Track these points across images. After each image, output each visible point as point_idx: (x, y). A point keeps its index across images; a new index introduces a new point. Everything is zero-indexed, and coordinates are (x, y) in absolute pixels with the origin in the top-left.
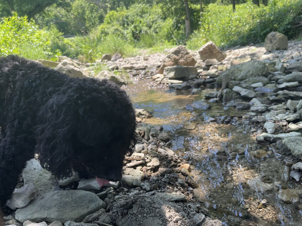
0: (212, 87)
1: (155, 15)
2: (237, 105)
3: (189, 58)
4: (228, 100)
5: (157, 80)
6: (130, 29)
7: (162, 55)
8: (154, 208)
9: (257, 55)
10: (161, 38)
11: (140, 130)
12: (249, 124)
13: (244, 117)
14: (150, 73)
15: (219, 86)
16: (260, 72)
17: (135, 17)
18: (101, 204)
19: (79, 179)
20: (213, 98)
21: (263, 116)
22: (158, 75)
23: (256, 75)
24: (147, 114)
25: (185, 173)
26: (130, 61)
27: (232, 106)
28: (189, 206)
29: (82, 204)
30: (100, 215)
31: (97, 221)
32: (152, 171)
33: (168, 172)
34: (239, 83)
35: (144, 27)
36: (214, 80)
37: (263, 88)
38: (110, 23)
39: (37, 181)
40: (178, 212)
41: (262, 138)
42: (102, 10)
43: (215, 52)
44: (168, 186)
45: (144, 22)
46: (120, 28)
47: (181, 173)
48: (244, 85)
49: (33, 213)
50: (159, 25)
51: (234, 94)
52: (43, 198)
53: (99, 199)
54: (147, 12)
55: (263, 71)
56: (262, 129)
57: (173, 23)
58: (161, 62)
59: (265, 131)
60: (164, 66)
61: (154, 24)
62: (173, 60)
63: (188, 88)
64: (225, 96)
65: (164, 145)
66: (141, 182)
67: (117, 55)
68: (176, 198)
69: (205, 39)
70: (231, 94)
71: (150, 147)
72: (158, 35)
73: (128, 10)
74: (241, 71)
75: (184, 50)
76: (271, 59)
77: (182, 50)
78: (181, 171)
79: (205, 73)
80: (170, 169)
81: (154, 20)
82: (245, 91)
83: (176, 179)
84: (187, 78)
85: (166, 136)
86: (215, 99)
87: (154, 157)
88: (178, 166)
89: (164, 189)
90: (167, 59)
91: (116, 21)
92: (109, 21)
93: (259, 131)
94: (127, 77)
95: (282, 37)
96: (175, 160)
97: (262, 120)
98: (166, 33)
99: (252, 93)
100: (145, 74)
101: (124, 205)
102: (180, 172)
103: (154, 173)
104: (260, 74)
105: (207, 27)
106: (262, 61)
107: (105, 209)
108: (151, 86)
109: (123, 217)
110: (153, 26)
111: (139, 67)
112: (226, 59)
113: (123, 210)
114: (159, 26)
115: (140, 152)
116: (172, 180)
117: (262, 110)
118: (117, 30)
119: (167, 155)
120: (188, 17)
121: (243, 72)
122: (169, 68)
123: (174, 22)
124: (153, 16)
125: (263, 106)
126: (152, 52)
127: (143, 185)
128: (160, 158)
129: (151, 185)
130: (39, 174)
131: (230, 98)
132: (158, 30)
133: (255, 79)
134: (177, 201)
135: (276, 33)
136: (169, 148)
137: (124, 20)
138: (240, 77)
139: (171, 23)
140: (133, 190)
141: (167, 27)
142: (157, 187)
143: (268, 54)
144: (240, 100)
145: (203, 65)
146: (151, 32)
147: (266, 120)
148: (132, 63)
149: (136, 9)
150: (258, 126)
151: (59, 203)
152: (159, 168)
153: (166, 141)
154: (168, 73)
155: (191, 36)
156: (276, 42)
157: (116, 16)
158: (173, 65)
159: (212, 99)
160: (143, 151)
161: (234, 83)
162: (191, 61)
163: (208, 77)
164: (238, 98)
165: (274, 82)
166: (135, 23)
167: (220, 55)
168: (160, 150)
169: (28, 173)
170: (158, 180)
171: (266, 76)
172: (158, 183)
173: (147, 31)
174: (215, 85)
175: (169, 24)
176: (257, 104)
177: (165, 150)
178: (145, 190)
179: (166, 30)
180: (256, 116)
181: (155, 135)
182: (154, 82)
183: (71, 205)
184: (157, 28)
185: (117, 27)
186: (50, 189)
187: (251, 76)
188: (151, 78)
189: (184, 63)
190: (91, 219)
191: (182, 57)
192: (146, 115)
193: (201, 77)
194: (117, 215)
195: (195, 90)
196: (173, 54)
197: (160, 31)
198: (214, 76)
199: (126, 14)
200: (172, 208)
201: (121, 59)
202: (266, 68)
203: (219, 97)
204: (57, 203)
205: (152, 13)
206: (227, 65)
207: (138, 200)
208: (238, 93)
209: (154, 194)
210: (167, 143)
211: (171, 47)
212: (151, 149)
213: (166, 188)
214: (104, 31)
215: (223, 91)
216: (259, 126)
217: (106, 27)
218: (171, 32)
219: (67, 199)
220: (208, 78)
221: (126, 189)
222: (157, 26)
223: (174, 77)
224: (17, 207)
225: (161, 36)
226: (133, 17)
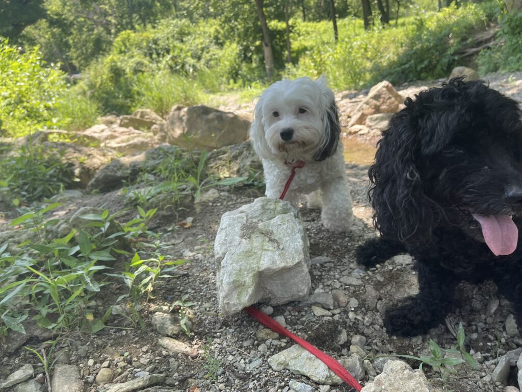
1: (204, 38)
5: (360, 133)
6: (163, 62)
10: (222, 76)
17: (170, 41)
22: (358, 127)
35: (188, 59)
42: (101, 29)
45: (187, 49)
46: (146, 61)
50: (214, 55)
54: (189, 34)
57: (238, 52)
61: (205, 53)
62: (373, 107)
72: (214, 72)
73: (156, 30)
81: (204, 46)
91: (136, 48)
92: (123, 48)
98: (227, 68)
110: (203, 56)
114: (214, 57)
118: (140, 64)
120: (267, 39)
123: (240, 50)
124: (201, 41)
132: (212, 63)
135: (464, 69)
137: (150, 47)
139: (235, 52)
141: (229, 58)
146: (202, 66)
149: (171, 28)
157: (134, 40)
166: (174, 52)
173: (196, 64)
175: (231, 53)
179: (227, 63)
184: (211, 60)
185: (139, 59)
196: (371, 100)
197: (217, 64)
199: (153, 35)
205: (199, 34)
214: (115, 66)
217: (119, 59)
218: (237, 67)
222: (211, 56)
225: (219, 72)
226: (167, 42)
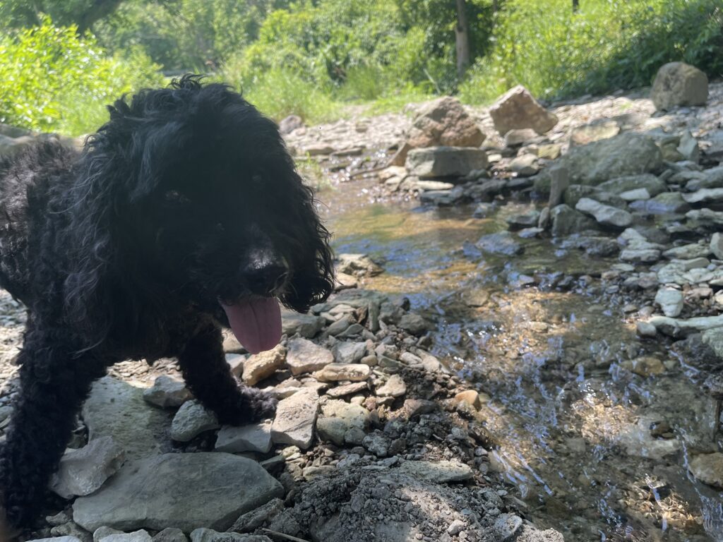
0: (525, 199)
1: (382, 20)
2: (587, 246)
3: (468, 127)
4: (564, 232)
5: (389, 181)
6: (321, 55)
7: (399, 118)
8: (400, 499)
9: (632, 120)
10: (398, 76)
11: (356, 307)
12: (618, 293)
13: (604, 275)
14: (373, 164)
15: (543, 196)
16: (643, 164)
17: (334, 25)
18: (273, 487)
19: (217, 426)
20: (529, 226)
21: (652, 274)
22: (393, 170)
23: (631, 171)
24: (370, 267)
25: (468, 413)
26: (323, 133)
27: (575, 248)
28: (483, 494)
29: (228, 487)
30: (273, 515)
31: (267, 527)
32: (389, 408)
33: (427, 409)
34: (592, 192)
35: (355, 50)
36: (530, 181)
37: (650, 202)
38: (273, 41)
39: (120, 431)
40: (459, 511)
41: (652, 329)
42: (254, 8)
43: (530, 113)
44: (428, 445)
45: (355, 36)
46: (298, 54)
47: (457, 413)
48: (604, 196)
49: (114, 509)
50: (392, 45)
51: (579, 219)
52: (136, 471)
53: (268, 475)
54: (362, 14)
55: (650, 161)
56: (650, 305)
57: (426, 40)
58: (397, 136)
59: (659, 310)
60: (408, 147)
61: (380, 42)
62: (429, 133)
63: (465, 201)
64: (558, 223)
65: (414, 345)
66: (364, 434)
67: (291, 119)
68: (450, 476)
69: (504, 80)
70: (571, 218)
71: (381, 348)
72: (390, 70)
73: (318, 9)
74: (595, 160)
75: (456, 107)
76: (666, 130)
77: (450, 109)
78: (458, 408)
79: (505, 163)
80: (431, 403)
81: (379, 31)
82: (608, 211)
83: (448, 427)
84: (464, 176)
85: (418, 323)
86: (534, 230)
87: (391, 374)
88: (449, 396)
89: (419, 451)
90: (415, 129)
91: (288, 34)
92: (272, 35)
93: (644, 311)
94: (317, 174)
95: (695, 74)
96: (442, 381)
97: (649, 284)
98: (409, 63)
99: (623, 215)
100: (361, 166)
101: (330, 492)
102: (454, 410)
103: (393, 413)
104: (643, 167)
105: (509, 50)
106: (645, 133)
107: (284, 498)
108: (375, 197)
109: (327, 519)
110: (377, 47)
111: (346, 149)
112: (557, 128)
113: (327, 504)
114: (391, 48)
115: (358, 361)
116: (438, 430)
117: (649, 257)
118: (289, 57)
119: (423, 369)
120: (462, 24)
121: (599, 163)
122: (418, 153)
123: (429, 38)
124: (378, 24)
125: (652, 249)
126: (376, 112)
127: (370, 443)
128: (407, 375)
129: (387, 442)
130: (123, 412)
131: (571, 227)
132: (389, 57)
133: (629, 181)
134: (452, 483)
135: (680, 66)
136: (426, 350)
137: (307, 34)
138: (592, 175)
139: (421, 41)
140: (345, 453)
141: (411, 50)
142: (404, 448)
143: (660, 116)
144: (596, 233)
145: (502, 143)
146: (373, 61)
147: (660, 284)
148: (328, 138)
149: (337, 6)
150: (640, 299)
151: (174, 484)
152: (406, 401)
153: (417, 333)
154: (418, 165)
155: (470, 72)
156: (681, 88)
157: (287, 24)
158: (429, 145)
159: (525, 230)
160: (365, 359)
161: (578, 190)
162: (472, 136)
163: (514, 174)
164: (590, 228)
165: (677, 186)
166: (335, 41)
167: (542, 119)
168: (406, 356)
169: (98, 411)
170: (404, 430)
171: (656, 172)
172: (404, 437)
173: (364, 58)
174: (531, 195)
175: (415, 42)
176: (637, 244)
177: (417, 355)
178: (375, 454)
179: (408, 57)
180: (635, 274)
181: (391, 320)
182: (384, 187)
183: (203, 488)
184: (386, 52)
185: (290, 51)
186: (150, 450)
187: (620, 173)
188: (376, 176)
189: (455, 139)
190: (253, 523)
191: (450, 126)
192: (366, 269)
193: (496, 173)
194: (313, 515)
195: (483, 207)
196: (428, 119)
197: (394, 59)
198: (527, 172)
199: (311, 17)
200: (442, 499)
201: (302, 130)
202: (657, 153)
203: (542, 224)
204: (170, 484)
205: (376, 15)
206: (561, 144)
207: (363, 481)
208: (589, 216)
209: (396, 465)
210: (422, 339)
211: (422, 99)
212: (385, 354)
213: (424, 450)
214: (259, 60)
215: (552, 211)
216: (643, 297)
217: (265, 50)
218: (421, 63)
219: (193, 475)
220: (514, 178)
221: (328, 452)
222: (388, 47)
223: (432, 175)
224: (75, 493)
225: (397, 71)
226: (329, 27)
